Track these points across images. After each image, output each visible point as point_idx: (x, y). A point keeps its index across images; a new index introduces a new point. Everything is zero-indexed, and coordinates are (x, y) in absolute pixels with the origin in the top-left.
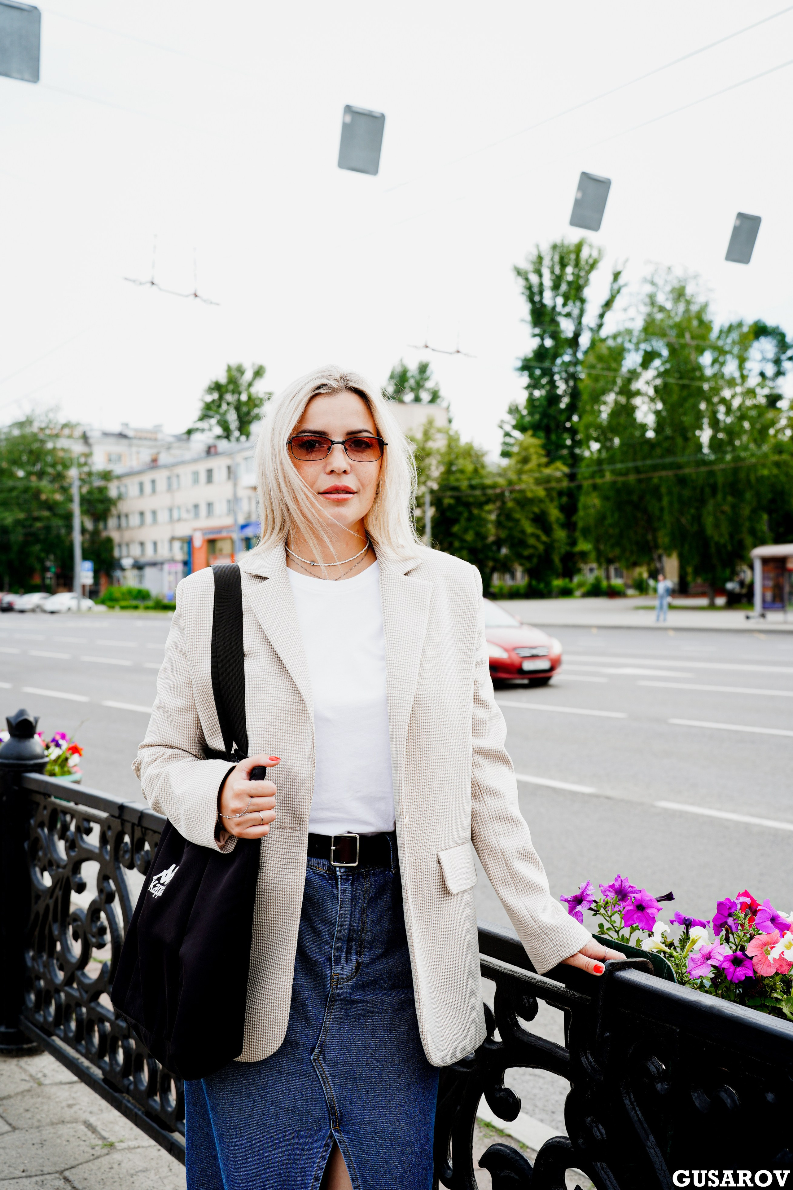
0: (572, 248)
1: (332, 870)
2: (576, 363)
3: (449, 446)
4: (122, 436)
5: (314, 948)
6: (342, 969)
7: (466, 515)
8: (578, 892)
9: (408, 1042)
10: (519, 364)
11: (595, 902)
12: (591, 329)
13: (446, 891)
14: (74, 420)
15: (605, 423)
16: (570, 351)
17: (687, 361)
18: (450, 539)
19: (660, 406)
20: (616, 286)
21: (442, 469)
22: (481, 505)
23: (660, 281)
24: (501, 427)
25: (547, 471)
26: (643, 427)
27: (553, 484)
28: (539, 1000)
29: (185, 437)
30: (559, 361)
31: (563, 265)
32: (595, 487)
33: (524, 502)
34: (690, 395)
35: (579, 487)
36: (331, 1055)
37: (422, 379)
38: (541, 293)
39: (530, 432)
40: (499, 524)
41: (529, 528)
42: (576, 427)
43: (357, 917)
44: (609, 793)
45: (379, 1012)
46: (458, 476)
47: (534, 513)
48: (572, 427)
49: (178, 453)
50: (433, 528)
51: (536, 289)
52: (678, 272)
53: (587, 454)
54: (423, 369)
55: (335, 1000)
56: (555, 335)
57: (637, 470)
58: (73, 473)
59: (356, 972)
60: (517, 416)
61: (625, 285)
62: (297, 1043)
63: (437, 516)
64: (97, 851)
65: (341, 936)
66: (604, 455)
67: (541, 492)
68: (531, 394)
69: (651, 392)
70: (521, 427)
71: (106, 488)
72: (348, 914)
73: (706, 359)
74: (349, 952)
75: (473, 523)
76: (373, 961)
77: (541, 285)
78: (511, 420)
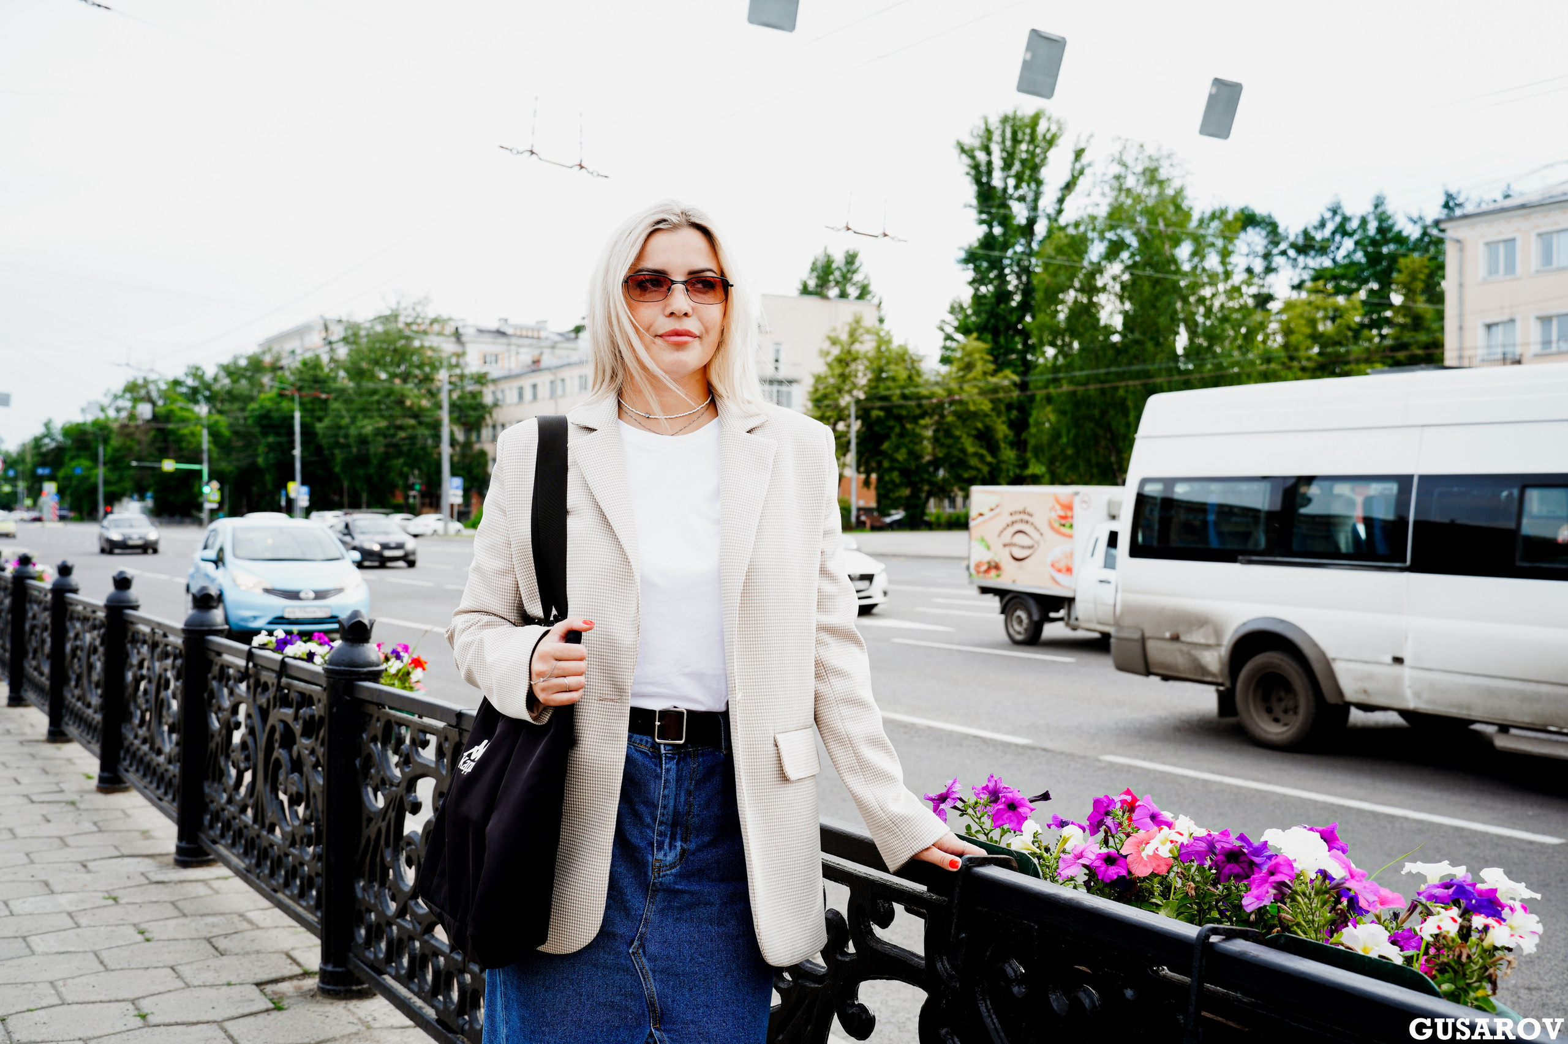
0: (1027, 121)
1: (656, 747)
2: (1031, 253)
3: (879, 349)
4: (501, 333)
5: (636, 832)
6: (665, 855)
7: (897, 430)
8: (944, 790)
9: (737, 938)
10: (962, 255)
11: (961, 800)
12: (1049, 217)
13: (784, 778)
14: (445, 315)
15: (1063, 325)
16: (1023, 241)
17: (1159, 252)
18: (879, 458)
19: (1128, 306)
20: (1078, 166)
21: (870, 376)
22: (915, 419)
23: (1128, 159)
24: (942, 330)
25: (994, 380)
26: (1108, 330)
27: (1001, 395)
28: (895, 905)
29: (573, 335)
30: (1010, 253)
31: (1016, 141)
32: (1049, 399)
33: (966, 416)
34: (1165, 292)
35: (1032, 399)
36: (652, 948)
37: (848, 271)
38: (989, 173)
39: (975, 335)
40: (936, 440)
41: (970, 446)
42: (1028, 328)
43: (682, 799)
44: (1048, 745)
45: (705, 905)
46: (890, 384)
47: (977, 429)
48: (1024, 328)
49: (565, 353)
50: (859, 444)
51: (983, 168)
52: (1150, 150)
53: (1041, 361)
54: (851, 259)
55: (657, 890)
56: (1005, 221)
57: (1097, 379)
58: (442, 375)
59: (681, 859)
60: (961, 317)
61: (1089, 165)
62: (614, 935)
63: (864, 429)
64: (433, 765)
65: (664, 819)
66: (1061, 360)
67: (986, 406)
68: (977, 290)
69: (1118, 288)
70: (965, 330)
71: (481, 392)
72: (672, 796)
73: (1184, 251)
74: (673, 838)
75: (907, 440)
76: (700, 849)
77: (989, 163)
78: (953, 321)
